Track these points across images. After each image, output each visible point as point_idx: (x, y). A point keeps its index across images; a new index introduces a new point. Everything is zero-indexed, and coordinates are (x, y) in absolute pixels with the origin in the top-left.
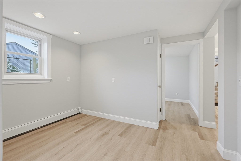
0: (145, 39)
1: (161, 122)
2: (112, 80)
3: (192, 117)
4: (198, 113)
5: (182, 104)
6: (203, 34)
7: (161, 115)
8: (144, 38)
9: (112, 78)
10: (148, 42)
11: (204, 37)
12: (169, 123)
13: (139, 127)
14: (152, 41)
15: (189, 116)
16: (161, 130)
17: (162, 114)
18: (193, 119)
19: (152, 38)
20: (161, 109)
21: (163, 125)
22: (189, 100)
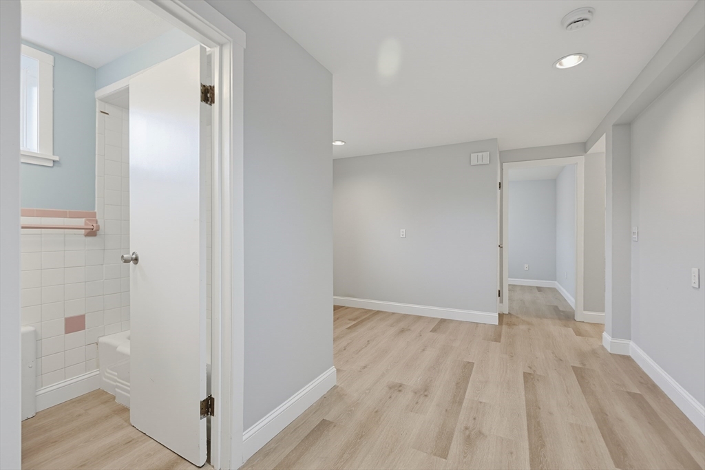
0: (474, 156)
1: (501, 316)
2: (401, 233)
3: (561, 309)
4: (573, 300)
5: (539, 289)
6: (583, 147)
7: (501, 305)
8: (472, 155)
9: (401, 230)
10: (480, 163)
11: (586, 152)
12: (517, 317)
13: (461, 322)
14: (486, 161)
15: (556, 309)
16: (504, 327)
17: (501, 302)
18: (563, 312)
19: (486, 155)
20: (499, 291)
21: (505, 320)
22: (556, 280)
